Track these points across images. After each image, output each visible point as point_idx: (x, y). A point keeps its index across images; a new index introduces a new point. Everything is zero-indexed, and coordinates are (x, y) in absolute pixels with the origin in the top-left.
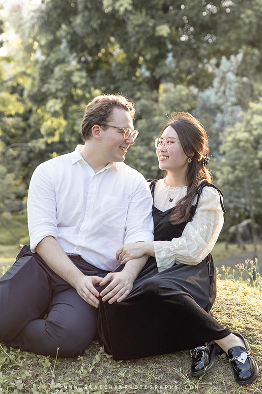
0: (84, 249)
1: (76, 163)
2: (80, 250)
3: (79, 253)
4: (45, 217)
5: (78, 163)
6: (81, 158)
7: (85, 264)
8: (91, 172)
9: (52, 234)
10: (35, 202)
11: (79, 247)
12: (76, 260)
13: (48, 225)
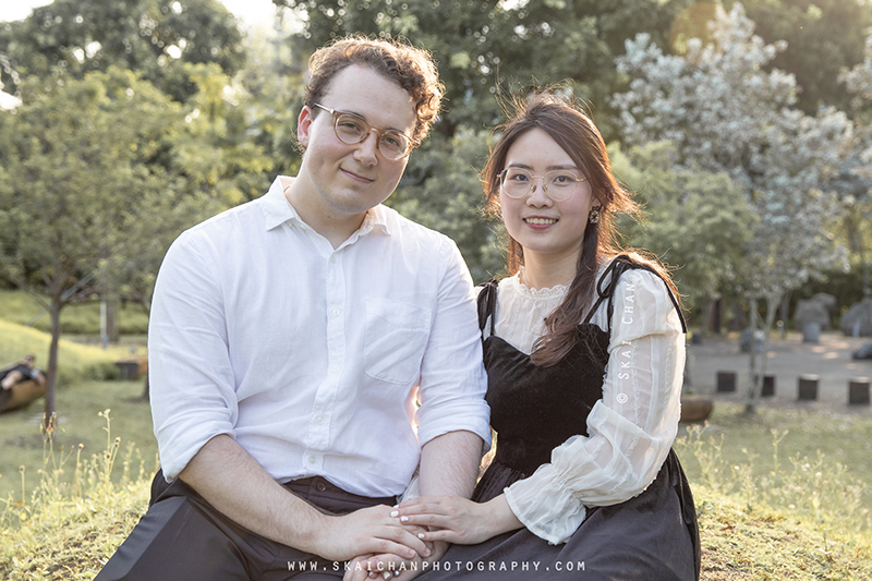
0: (331, 454)
1: (279, 228)
2: (320, 461)
3: (317, 469)
4: (197, 384)
5: (286, 229)
6: (291, 214)
7: (338, 496)
8: (323, 247)
9: (224, 428)
10: (166, 342)
11: (314, 452)
12: (312, 491)
13: (210, 405)
